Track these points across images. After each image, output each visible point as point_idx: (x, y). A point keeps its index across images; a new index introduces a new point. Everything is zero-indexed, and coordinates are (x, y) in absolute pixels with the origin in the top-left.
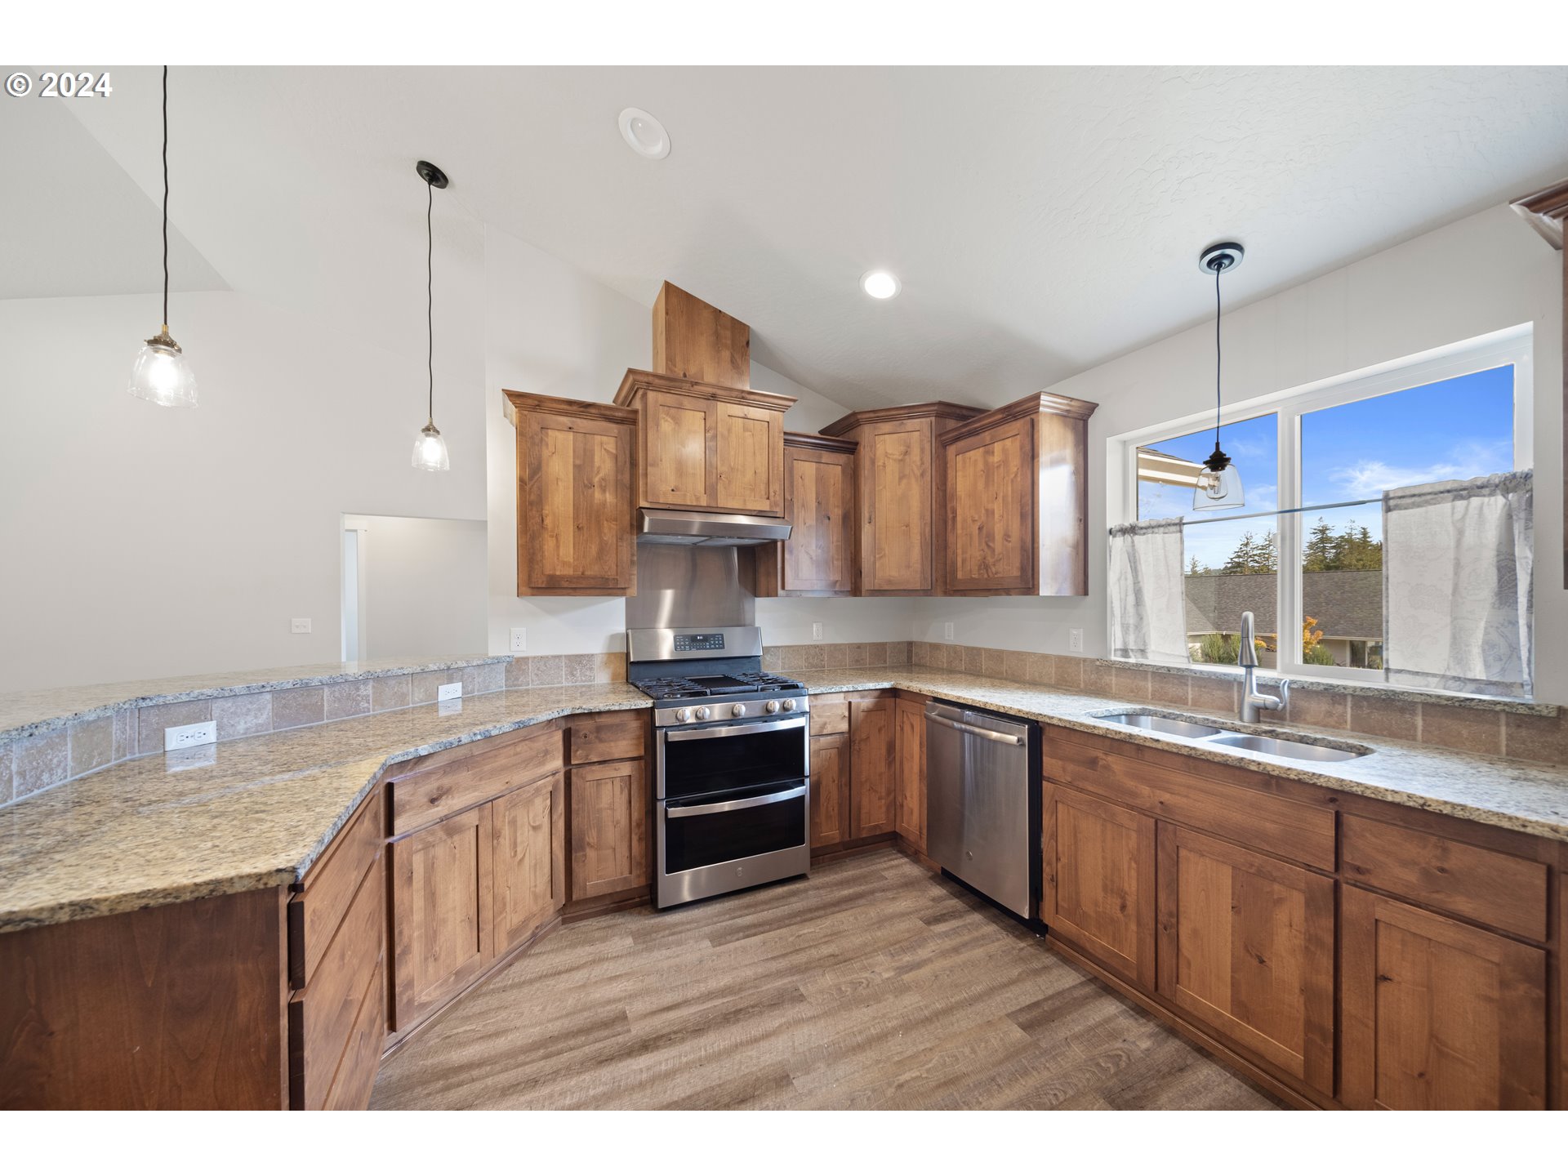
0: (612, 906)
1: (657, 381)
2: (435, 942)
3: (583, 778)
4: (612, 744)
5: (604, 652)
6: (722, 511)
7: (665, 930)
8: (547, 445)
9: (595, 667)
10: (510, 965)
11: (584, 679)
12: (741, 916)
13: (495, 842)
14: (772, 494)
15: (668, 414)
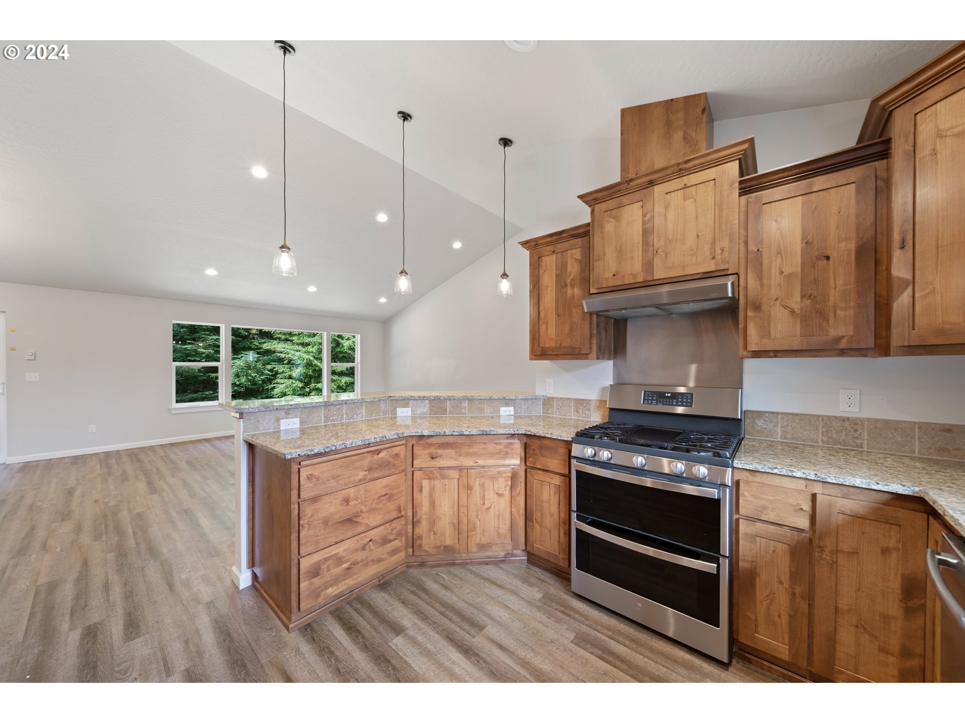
0: (554, 569)
1: (600, 195)
2: (435, 525)
3: (533, 476)
4: (549, 460)
5: (598, 399)
6: (661, 282)
7: (563, 606)
8: (542, 267)
9: (591, 409)
10: (487, 564)
11: (584, 416)
12: (618, 642)
13: (469, 491)
14: (718, 251)
15: (610, 217)
